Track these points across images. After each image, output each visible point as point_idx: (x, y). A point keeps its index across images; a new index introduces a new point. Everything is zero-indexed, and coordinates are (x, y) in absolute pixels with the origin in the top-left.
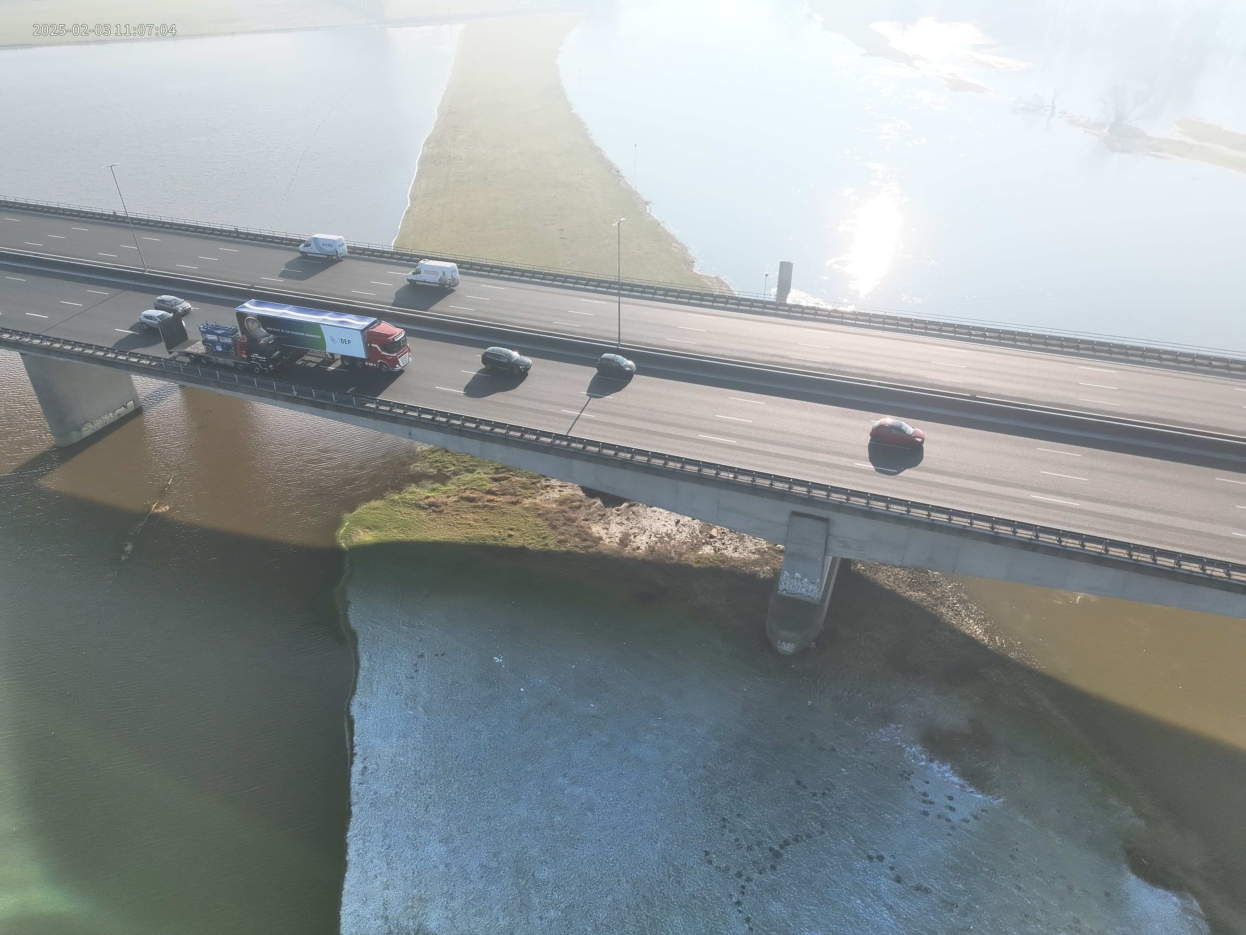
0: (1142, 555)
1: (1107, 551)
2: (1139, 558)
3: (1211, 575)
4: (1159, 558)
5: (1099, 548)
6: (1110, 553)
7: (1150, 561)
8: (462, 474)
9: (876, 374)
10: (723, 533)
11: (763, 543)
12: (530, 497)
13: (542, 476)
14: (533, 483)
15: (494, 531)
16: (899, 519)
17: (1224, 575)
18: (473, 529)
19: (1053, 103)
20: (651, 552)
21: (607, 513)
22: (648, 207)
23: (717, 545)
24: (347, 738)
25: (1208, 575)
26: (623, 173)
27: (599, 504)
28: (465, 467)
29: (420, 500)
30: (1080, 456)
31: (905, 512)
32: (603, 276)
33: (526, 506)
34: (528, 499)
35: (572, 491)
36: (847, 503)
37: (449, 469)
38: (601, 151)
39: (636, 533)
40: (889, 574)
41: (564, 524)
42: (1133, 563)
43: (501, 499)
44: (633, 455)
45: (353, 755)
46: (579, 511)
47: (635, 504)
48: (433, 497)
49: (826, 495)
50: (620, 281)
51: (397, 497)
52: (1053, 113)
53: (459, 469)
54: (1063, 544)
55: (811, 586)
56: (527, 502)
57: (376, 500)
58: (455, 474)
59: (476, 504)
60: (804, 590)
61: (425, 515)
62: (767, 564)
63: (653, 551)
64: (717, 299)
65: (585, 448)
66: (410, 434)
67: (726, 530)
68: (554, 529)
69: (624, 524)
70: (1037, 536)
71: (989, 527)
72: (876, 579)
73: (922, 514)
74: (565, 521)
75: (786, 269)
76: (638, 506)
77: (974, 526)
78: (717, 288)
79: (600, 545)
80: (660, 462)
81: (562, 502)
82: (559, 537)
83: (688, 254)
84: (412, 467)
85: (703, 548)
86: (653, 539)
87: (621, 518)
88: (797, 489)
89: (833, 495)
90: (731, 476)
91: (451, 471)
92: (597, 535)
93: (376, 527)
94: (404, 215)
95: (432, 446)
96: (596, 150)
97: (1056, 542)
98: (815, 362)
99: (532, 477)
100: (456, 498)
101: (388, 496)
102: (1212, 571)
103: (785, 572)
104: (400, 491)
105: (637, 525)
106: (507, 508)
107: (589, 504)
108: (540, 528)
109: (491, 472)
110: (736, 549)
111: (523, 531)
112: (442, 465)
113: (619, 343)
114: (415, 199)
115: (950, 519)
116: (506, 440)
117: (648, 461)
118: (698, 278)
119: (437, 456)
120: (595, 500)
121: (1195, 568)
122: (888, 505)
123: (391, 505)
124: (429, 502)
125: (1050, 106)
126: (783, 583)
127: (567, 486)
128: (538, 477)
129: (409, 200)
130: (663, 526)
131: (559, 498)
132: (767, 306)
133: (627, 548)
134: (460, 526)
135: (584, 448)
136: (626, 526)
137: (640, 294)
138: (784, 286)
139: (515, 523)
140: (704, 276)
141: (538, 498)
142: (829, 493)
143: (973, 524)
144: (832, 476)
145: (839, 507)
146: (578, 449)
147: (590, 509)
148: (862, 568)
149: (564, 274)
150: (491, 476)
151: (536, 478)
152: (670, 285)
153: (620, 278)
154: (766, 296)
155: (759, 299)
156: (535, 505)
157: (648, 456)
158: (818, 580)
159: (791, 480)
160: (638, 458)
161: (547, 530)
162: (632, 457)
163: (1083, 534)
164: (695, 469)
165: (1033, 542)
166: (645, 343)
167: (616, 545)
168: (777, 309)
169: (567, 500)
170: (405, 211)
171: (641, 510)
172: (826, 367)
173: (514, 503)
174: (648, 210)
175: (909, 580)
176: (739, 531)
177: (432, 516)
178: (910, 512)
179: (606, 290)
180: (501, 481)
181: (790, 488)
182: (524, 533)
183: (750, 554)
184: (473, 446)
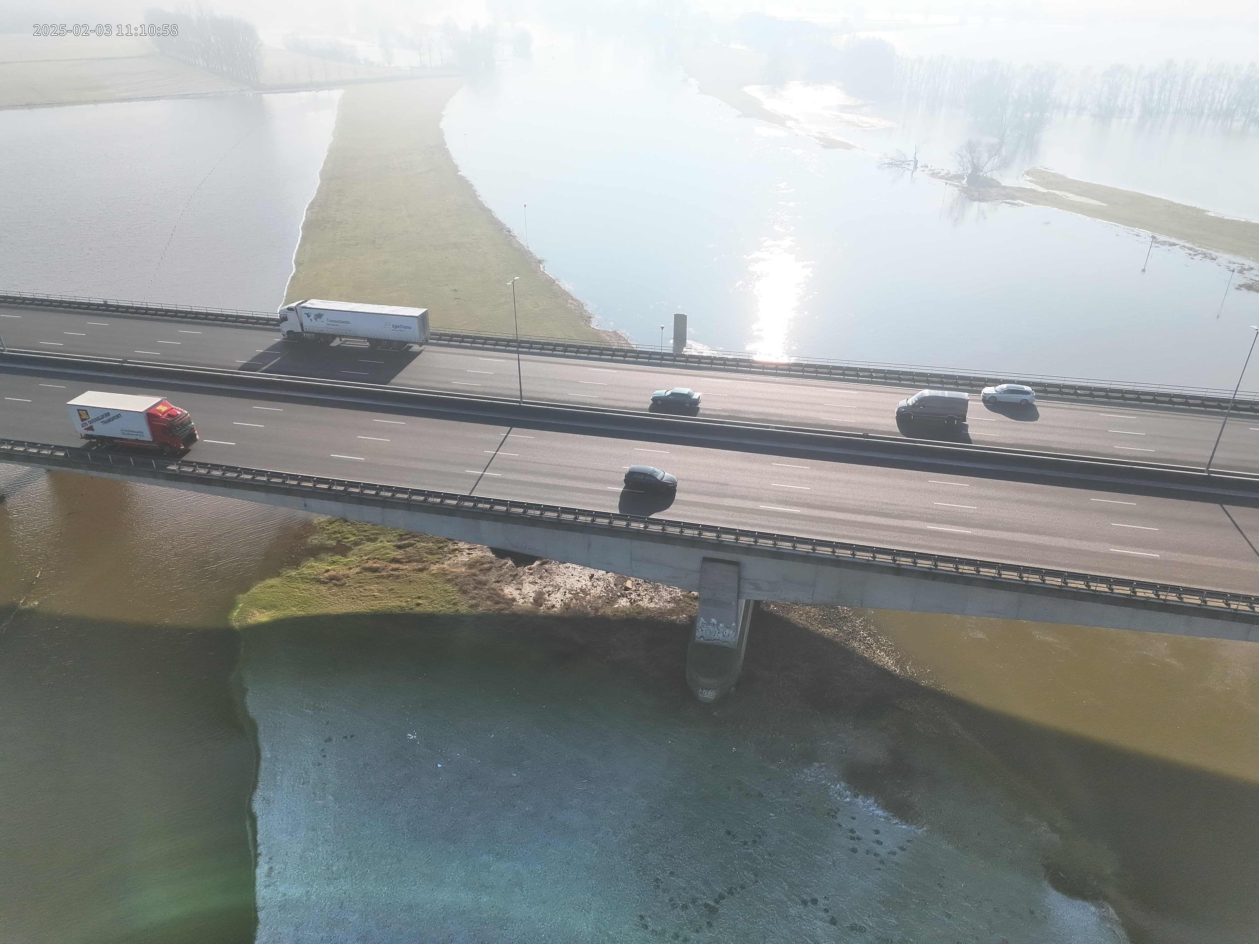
0: (1031, 576)
1: (1000, 574)
2: (1029, 580)
3: (1095, 591)
4: (1047, 578)
5: (992, 572)
6: (1003, 576)
7: (1040, 581)
8: (364, 543)
9: (773, 418)
10: (638, 584)
11: (678, 591)
12: (437, 562)
13: (449, 540)
14: (439, 548)
15: (401, 601)
16: (806, 558)
17: (1107, 590)
18: (379, 600)
19: (915, 158)
20: (567, 609)
21: (520, 573)
22: (541, 266)
23: (633, 596)
24: (250, 838)
25: (1092, 590)
26: (515, 232)
27: (510, 565)
28: (367, 536)
29: (319, 574)
30: (968, 485)
31: (811, 551)
32: (501, 335)
33: (433, 572)
34: (435, 564)
35: (481, 552)
36: (755, 545)
37: (350, 540)
38: (491, 211)
39: (550, 591)
40: (801, 612)
41: (475, 588)
42: (1024, 585)
43: (407, 567)
44: (542, 512)
45: (257, 856)
46: (490, 573)
47: (548, 561)
48: (333, 570)
49: (735, 539)
50: (518, 338)
51: (293, 573)
52: (916, 167)
53: (359, 539)
54: (960, 570)
55: (727, 631)
56: (434, 568)
57: (272, 577)
58: (356, 544)
59: (380, 574)
60: (721, 635)
61: (325, 589)
62: (683, 612)
63: (569, 608)
64: (616, 353)
65: (493, 508)
66: (305, 505)
67: (641, 581)
68: (465, 593)
69: (537, 583)
70: (936, 566)
71: (891, 560)
72: (789, 619)
73: (826, 551)
74: (476, 585)
75: (680, 321)
76: (551, 563)
77: (877, 559)
78: (615, 342)
79: (513, 607)
80: (571, 517)
81: (471, 565)
82: (470, 601)
83: (585, 310)
84: (309, 540)
85: (619, 601)
86: (568, 595)
87: (533, 577)
88: (707, 535)
89: (741, 538)
90: (642, 526)
91: (352, 541)
92: (510, 597)
93: (274, 607)
94: (289, 281)
95: (330, 517)
96: (486, 211)
97: (954, 570)
98: (715, 410)
99: (438, 541)
100: (358, 570)
101: (284, 573)
102: (1096, 586)
103: (702, 619)
104: (297, 566)
105: (551, 583)
106: (414, 576)
107: (500, 565)
108: (449, 594)
109: (394, 539)
110: (651, 600)
111: (431, 599)
112: (341, 536)
113: (521, 399)
114: (301, 264)
115: (854, 555)
116: (409, 506)
117: (558, 516)
118: (596, 333)
119: (336, 526)
120: (506, 561)
121: (1080, 585)
122: (794, 544)
123: (288, 582)
124: (329, 576)
125: (913, 161)
126: (700, 630)
127: (476, 548)
128: (445, 541)
129: (294, 266)
130: (577, 582)
131: (468, 561)
132: (665, 357)
133: (542, 608)
134: (362, 598)
135: (491, 507)
136: (539, 584)
137: (539, 351)
138: (680, 337)
139: (423, 591)
140: (602, 330)
141: (446, 563)
142: (737, 537)
143: (876, 558)
144: (739, 520)
145: (748, 550)
146: (485, 509)
147: (501, 570)
148: (775, 608)
149: (461, 334)
150: (394, 544)
151: (442, 543)
152: (568, 340)
153: (518, 336)
154: (663, 348)
155: (656, 351)
156: (443, 571)
157: (558, 511)
158: (734, 624)
159: (700, 526)
160: (549, 514)
161: (457, 595)
162: (541, 514)
163: (977, 560)
164: (606, 521)
165: (933, 571)
166: (547, 399)
167: (530, 605)
168: (674, 360)
169: (476, 563)
170: (290, 277)
171: (554, 567)
172: (726, 414)
173: (421, 570)
174: (542, 268)
175: (821, 617)
176: (654, 582)
177: (333, 591)
178: (816, 550)
179: (504, 348)
180: (405, 548)
181: (700, 534)
182: (434, 601)
183: (665, 603)
184: (373, 513)
